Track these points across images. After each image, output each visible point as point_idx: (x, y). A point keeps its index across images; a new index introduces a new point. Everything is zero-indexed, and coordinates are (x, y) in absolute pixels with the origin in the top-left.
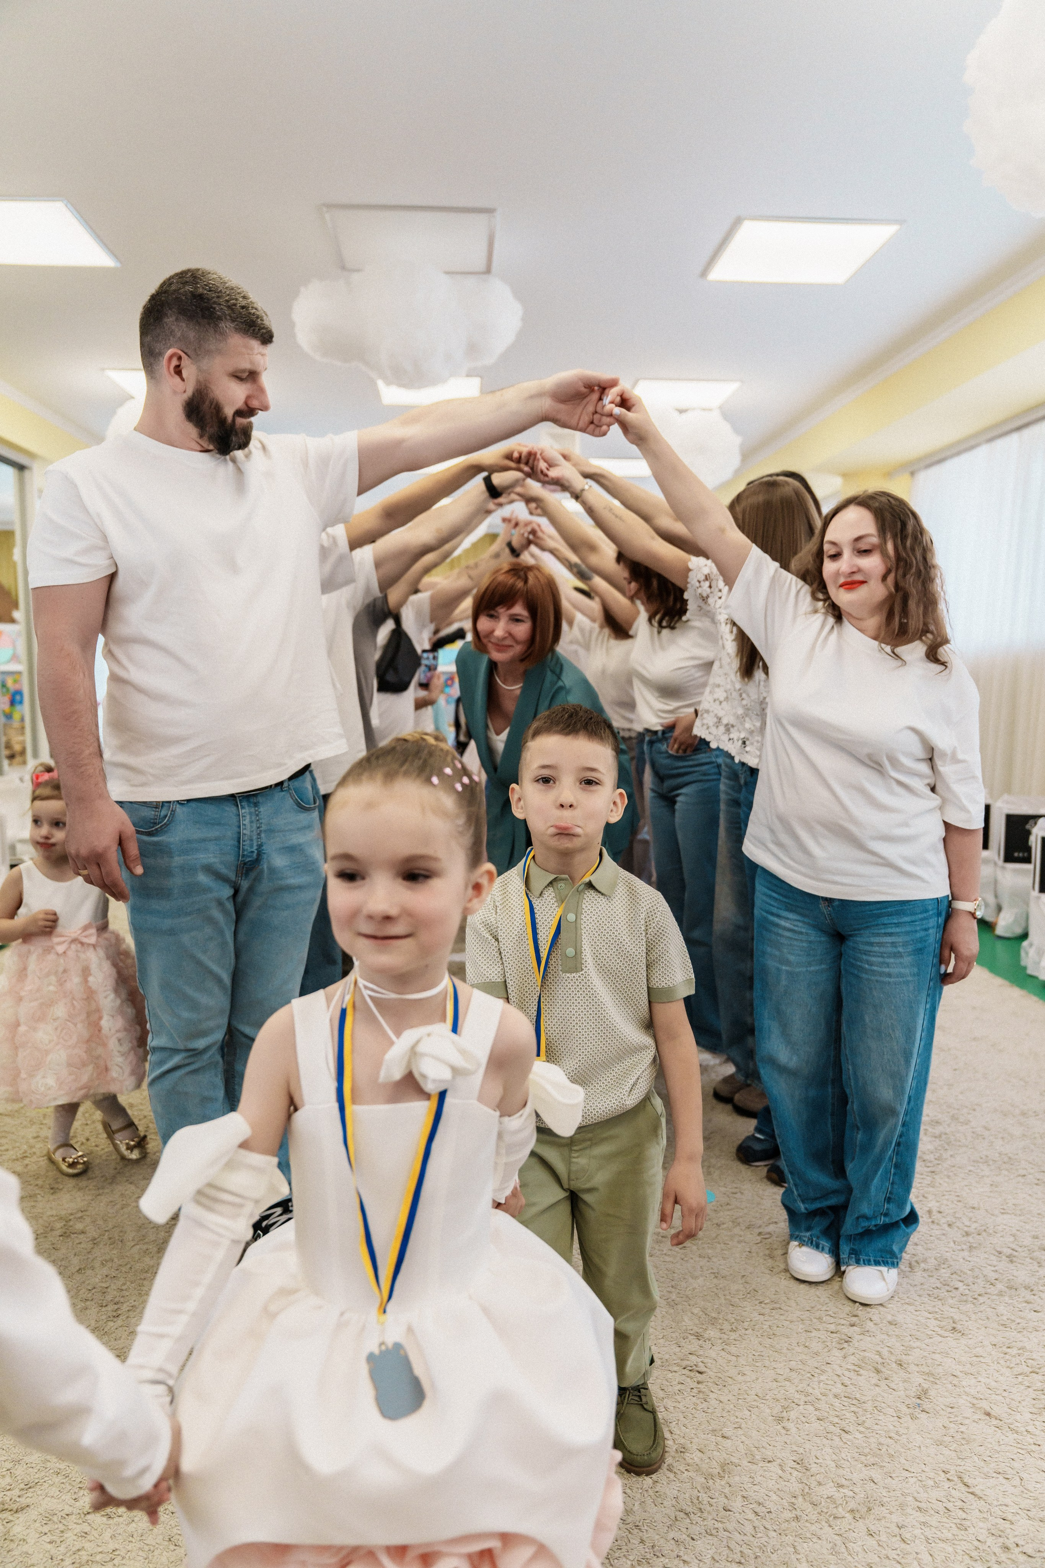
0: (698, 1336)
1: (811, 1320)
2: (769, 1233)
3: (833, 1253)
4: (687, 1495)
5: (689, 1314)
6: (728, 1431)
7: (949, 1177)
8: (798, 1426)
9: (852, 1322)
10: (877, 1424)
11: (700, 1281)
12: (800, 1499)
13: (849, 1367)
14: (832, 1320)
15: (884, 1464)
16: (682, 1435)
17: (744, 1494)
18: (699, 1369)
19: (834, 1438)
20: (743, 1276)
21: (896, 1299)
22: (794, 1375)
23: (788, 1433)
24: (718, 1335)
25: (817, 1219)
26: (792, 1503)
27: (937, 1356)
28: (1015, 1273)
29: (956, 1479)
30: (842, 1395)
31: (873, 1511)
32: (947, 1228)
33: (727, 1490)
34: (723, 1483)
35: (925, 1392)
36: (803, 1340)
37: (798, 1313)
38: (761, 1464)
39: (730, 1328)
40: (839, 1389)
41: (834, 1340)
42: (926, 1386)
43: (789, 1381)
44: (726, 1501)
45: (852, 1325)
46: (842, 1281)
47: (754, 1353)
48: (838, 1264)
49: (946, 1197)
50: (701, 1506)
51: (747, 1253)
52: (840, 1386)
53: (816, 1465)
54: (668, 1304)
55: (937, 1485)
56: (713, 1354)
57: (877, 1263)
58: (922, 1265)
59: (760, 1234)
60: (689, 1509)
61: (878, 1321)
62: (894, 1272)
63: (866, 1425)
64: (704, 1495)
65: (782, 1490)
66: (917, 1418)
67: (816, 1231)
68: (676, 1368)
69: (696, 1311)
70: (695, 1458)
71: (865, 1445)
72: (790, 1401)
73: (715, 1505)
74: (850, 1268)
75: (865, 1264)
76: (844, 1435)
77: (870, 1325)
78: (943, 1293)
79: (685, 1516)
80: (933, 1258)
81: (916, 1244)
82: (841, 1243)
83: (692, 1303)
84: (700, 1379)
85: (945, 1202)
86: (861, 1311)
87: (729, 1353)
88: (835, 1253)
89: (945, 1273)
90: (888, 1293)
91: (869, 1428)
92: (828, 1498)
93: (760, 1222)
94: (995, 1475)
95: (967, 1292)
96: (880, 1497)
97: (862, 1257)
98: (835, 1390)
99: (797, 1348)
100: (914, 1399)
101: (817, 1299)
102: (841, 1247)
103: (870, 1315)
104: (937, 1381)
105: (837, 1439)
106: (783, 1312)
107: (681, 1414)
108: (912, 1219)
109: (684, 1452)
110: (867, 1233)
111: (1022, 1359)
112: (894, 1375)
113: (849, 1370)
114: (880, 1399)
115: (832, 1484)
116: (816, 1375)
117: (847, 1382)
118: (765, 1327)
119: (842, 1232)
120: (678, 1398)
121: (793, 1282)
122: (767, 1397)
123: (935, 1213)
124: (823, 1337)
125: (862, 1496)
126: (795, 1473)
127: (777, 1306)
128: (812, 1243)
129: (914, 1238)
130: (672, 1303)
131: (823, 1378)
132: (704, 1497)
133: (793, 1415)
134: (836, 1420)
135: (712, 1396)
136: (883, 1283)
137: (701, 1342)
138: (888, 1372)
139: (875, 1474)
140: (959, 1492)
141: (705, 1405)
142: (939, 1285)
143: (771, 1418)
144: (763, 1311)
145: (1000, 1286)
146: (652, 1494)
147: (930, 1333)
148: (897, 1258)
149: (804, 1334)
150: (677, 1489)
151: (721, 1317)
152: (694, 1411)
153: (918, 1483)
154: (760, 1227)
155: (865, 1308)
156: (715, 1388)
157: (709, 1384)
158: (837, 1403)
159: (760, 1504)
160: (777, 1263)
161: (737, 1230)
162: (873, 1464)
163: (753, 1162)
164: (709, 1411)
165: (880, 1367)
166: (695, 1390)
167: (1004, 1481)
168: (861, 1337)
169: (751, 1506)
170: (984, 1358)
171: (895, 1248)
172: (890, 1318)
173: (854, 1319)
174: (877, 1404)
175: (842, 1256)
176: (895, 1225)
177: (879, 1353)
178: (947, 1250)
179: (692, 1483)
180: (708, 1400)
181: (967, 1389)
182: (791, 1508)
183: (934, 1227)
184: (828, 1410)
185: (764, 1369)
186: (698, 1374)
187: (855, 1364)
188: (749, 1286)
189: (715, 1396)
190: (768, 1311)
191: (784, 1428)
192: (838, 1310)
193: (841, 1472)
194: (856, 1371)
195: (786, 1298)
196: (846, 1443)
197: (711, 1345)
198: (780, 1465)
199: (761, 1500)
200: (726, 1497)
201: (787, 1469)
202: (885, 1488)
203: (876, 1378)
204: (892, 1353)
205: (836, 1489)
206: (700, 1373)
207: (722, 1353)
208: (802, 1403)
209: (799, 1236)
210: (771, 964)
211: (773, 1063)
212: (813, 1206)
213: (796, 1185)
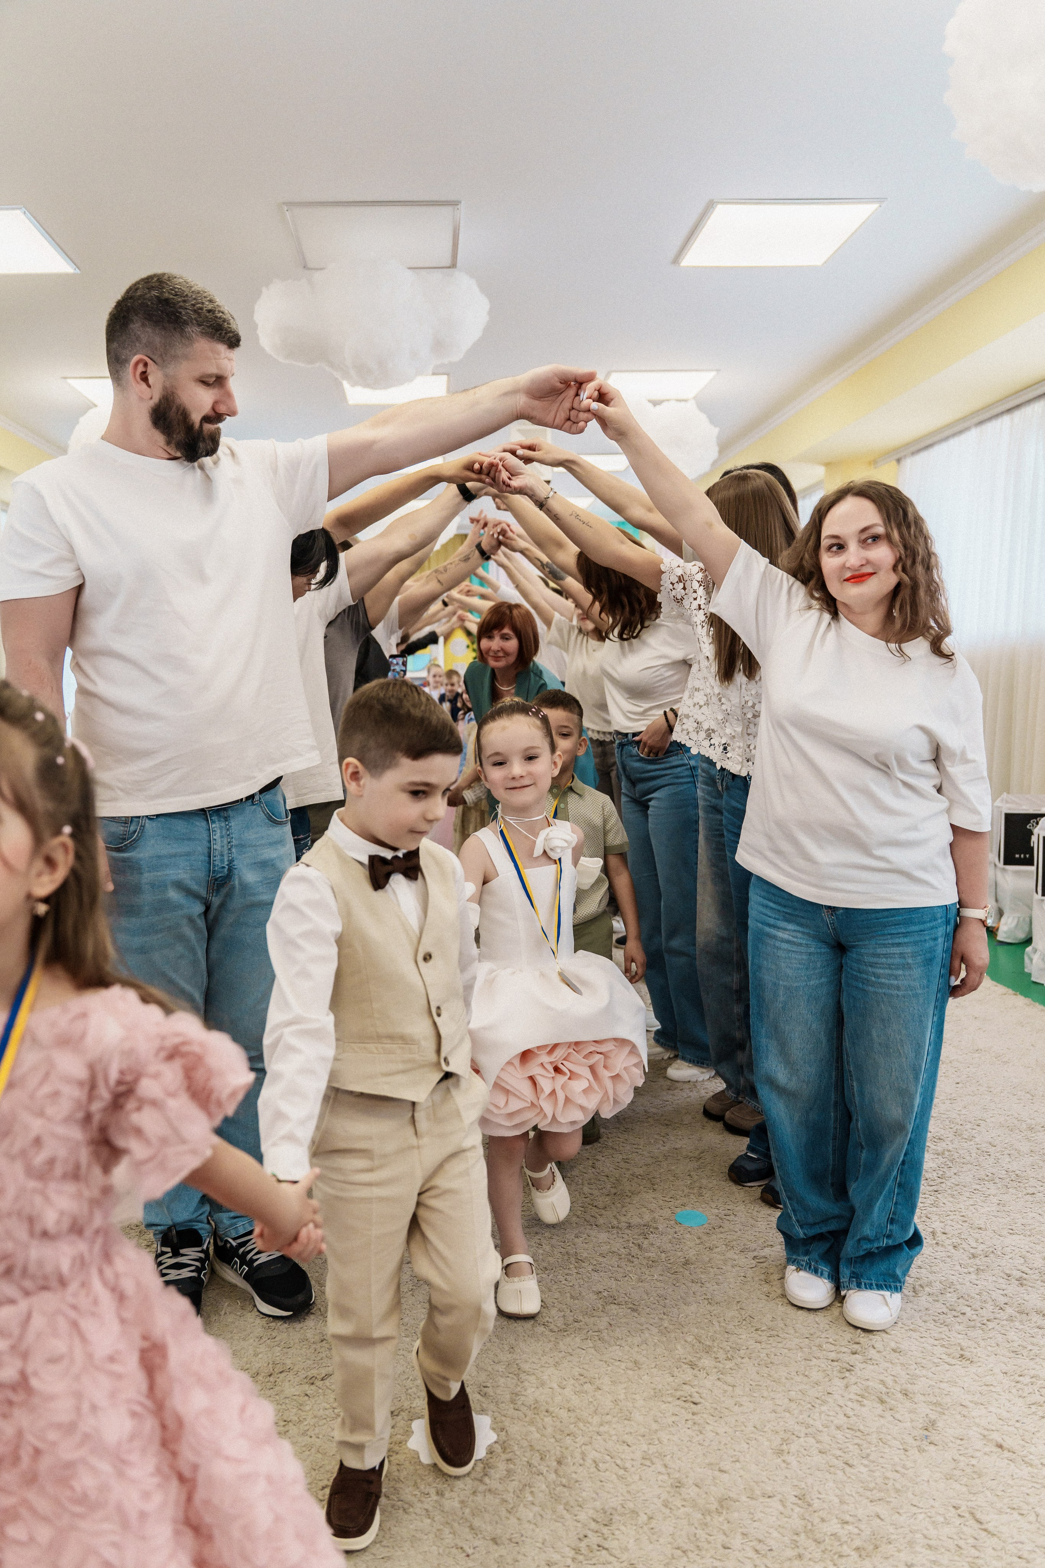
0: (692, 1366)
1: (809, 1348)
2: (764, 1257)
3: (831, 1277)
4: (683, 1532)
5: (683, 1342)
6: (726, 1465)
7: (953, 1196)
8: (799, 1459)
9: (854, 1350)
10: (880, 1457)
11: (693, 1308)
12: (803, 1536)
13: (852, 1397)
14: (833, 1348)
15: (890, 1500)
16: (677, 1468)
17: (744, 1530)
18: (695, 1400)
19: (838, 1472)
20: (738, 1302)
21: (900, 1324)
22: (793, 1405)
23: (789, 1466)
24: (713, 1363)
25: (814, 1245)
26: (793, 1540)
27: (943, 1385)
28: (1027, 1298)
29: (967, 1515)
30: (845, 1426)
31: (879, 1549)
32: (953, 1251)
33: (726, 1526)
34: (721, 1519)
35: (933, 1423)
36: (801, 1368)
37: (797, 1341)
38: (762, 1499)
39: (724, 1356)
40: (841, 1420)
41: (834, 1369)
42: (933, 1416)
43: (788, 1411)
44: (723, 1538)
45: (854, 1353)
46: (842, 1307)
47: (751, 1382)
48: (838, 1289)
49: (951, 1217)
50: (700, 1544)
51: (742, 1278)
52: (841, 1416)
53: (817, 1501)
54: (660, 1332)
55: (947, 1522)
56: (708, 1383)
57: (879, 1287)
58: (927, 1289)
59: (755, 1258)
60: (685, 1547)
61: (881, 1348)
62: (897, 1296)
63: (871, 1458)
64: (701, 1532)
65: (782, 1527)
66: (924, 1450)
67: (815, 1255)
68: (670, 1399)
69: (689, 1338)
70: (692, 1494)
71: (870, 1479)
72: (789, 1433)
73: (712, 1542)
74: (851, 1292)
75: (865, 1288)
76: (847, 1469)
77: (871, 1353)
78: (949, 1319)
80: (938, 1282)
81: (920, 1267)
82: (841, 1266)
83: (685, 1330)
84: (695, 1411)
85: (949, 1222)
86: (863, 1338)
87: (724, 1383)
88: (834, 1277)
89: (951, 1298)
90: (890, 1318)
91: (874, 1462)
92: (831, 1535)
93: (754, 1246)
94: (1008, 1510)
95: (975, 1317)
96: (886, 1534)
97: (863, 1281)
98: (836, 1422)
99: (795, 1377)
100: (921, 1431)
101: (815, 1326)
102: (840, 1271)
103: (873, 1342)
104: (946, 1412)
105: (840, 1473)
106: (779, 1340)
107: (674, 1447)
108: (916, 1241)
110: (869, 1256)
111: (1036, 1388)
112: (899, 1405)
113: (850, 1399)
114: (884, 1430)
115: (835, 1521)
116: (817, 1406)
117: (851, 1413)
118: (763, 1355)
119: (842, 1254)
120: (672, 1429)
121: (790, 1308)
122: (765, 1430)
123: (939, 1234)
124: (823, 1365)
125: (868, 1533)
126: (797, 1509)
127: (775, 1333)
128: (810, 1267)
129: (918, 1261)
130: (664, 1331)
131: (824, 1408)
132: (701, 1534)
133: (794, 1448)
134: (839, 1453)
135: (708, 1428)
136: (885, 1308)
137: (696, 1371)
138: (893, 1402)
139: (880, 1509)
140: (971, 1529)
141: (701, 1437)
142: (945, 1310)
143: (770, 1451)
144: (759, 1339)
145: (1009, 1310)
147: (936, 1360)
148: (900, 1282)
149: (803, 1363)
151: (715, 1345)
152: (688, 1444)
153: (928, 1519)
154: (755, 1250)
155: (866, 1335)
156: (711, 1420)
157: (705, 1416)
158: (839, 1435)
159: (760, 1541)
160: (774, 1288)
161: (730, 1254)
162: (878, 1500)
163: (748, 1182)
164: (705, 1443)
165: (885, 1397)
166: (690, 1422)
167: (1019, 1517)
168: (863, 1366)
169: (751, 1544)
170: (995, 1386)
171: (899, 1272)
172: (893, 1345)
173: (856, 1347)
174: (882, 1436)
175: (841, 1280)
176: (898, 1247)
177: (883, 1382)
178: (953, 1273)
179: (688, 1519)
180: (703, 1432)
181: (977, 1420)
182: (793, 1546)
183: (939, 1248)
184: (830, 1442)
185: (761, 1399)
186: (692, 1406)
187: (856, 1394)
188: (743, 1312)
189: (711, 1428)
190: (764, 1338)
191: (784, 1461)
192: (837, 1337)
193: (845, 1507)
194: (858, 1401)
195: (782, 1325)
196: (849, 1477)
197: (705, 1375)
198: (781, 1501)
199: (761, 1537)
200: (725, 1534)
201: (788, 1504)
202: (891, 1524)
203: (879, 1408)
204: (896, 1382)
205: (839, 1526)
206: (694, 1403)
207: (717, 1383)
208: (801, 1435)
209: (795, 1260)
210: (768, 979)
211: (771, 1083)
212: (812, 1232)
213: (793, 1210)
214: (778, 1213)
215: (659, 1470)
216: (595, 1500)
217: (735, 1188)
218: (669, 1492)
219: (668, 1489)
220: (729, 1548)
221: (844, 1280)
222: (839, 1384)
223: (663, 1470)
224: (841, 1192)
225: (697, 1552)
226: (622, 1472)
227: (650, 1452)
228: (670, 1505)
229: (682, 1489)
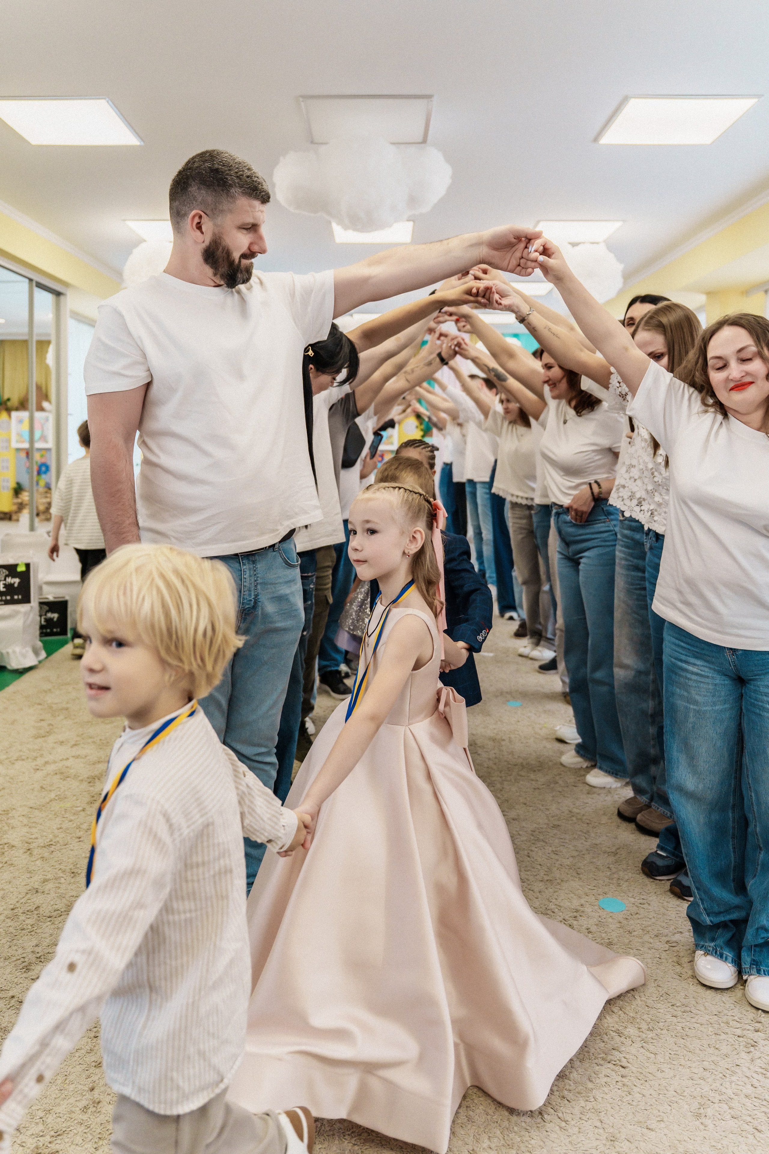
1: (719, 1024)
2: (676, 942)
3: (735, 964)
6: (652, 1123)
8: (714, 1123)
9: (757, 1028)
13: (757, 1070)
14: (739, 1025)
16: (611, 1124)
18: (623, 1064)
20: (655, 978)
22: (707, 1074)
23: (707, 1129)
24: (637, 1033)
25: (720, 931)
30: (753, 1096)
36: (713, 1042)
37: (707, 1017)
39: (647, 1027)
40: (748, 1090)
41: (742, 1044)
43: (703, 1079)
45: (757, 1031)
46: (744, 989)
47: (671, 1052)
48: (740, 973)
51: (658, 959)
52: (749, 1086)
56: (633, 1050)
59: (668, 942)
67: (720, 942)
68: (602, 1062)
72: (706, 1099)
74: (752, 977)
75: (765, 974)
76: (758, 1136)
82: (743, 954)
84: (624, 1073)
86: (763, 1017)
87: (648, 1050)
93: (667, 931)
97: (763, 968)
98: (745, 1091)
99: (709, 1049)
101: (723, 1004)
102: (742, 957)
105: (751, 1139)
106: (693, 1016)
107: (608, 1105)
109: (614, 1141)
113: (756, 1072)
116: (728, 1076)
117: (757, 1084)
118: (678, 1028)
119: (743, 944)
120: (606, 1089)
122: (685, 1094)
124: (730, 1040)
127: (688, 1009)
128: (716, 953)
131: (734, 1078)
133: (710, 1112)
134: (749, 1119)
135: (634, 1087)
137: (622, 1039)
141: (629, 1098)
143: (691, 1114)
144: (675, 1013)
149: (713, 1036)
151: (638, 1016)
152: (620, 1103)
154: (667, 935)
156: (638, 1083)
157: (632, 1078)
158: (748, 1103)
160: (685, 970)
161: (647, 936)
163: (659, 876)
164: (634, 1103)
166: (620, 1084)
173: (758, 1025)
175: (744, 966)
180: (632, 1093)
184: (741, 1109)
185: (680, 1067)
186: (621, 1069)
187: (761, 1067)
188: (660, 989)
189: (638, 1090)
190: (679, 1013)
191: (702, 1124)
192: (741, 1016)
194: (763, 1074)
195: (694, 1003)
197: (630, 1042)
206: (623, 1067)
207: (642, 1050)
208: (716, 1101)
209: (703, 946)
210: (680, 703)
211: (680, 789)
212: (717, 920)
213: (701, 899)
214: (686, 905)
215: (597, 1125)
216: (543, 1148)
217: (647, 880)
218: (605, 1145)
219: (604, 1142)
221: (746, 966)
222: (745, 1057)
223: (598, 1124)
224: (741, 888)
226: (563, 1124)
227: (588, 1108)
229: (616, 1143)
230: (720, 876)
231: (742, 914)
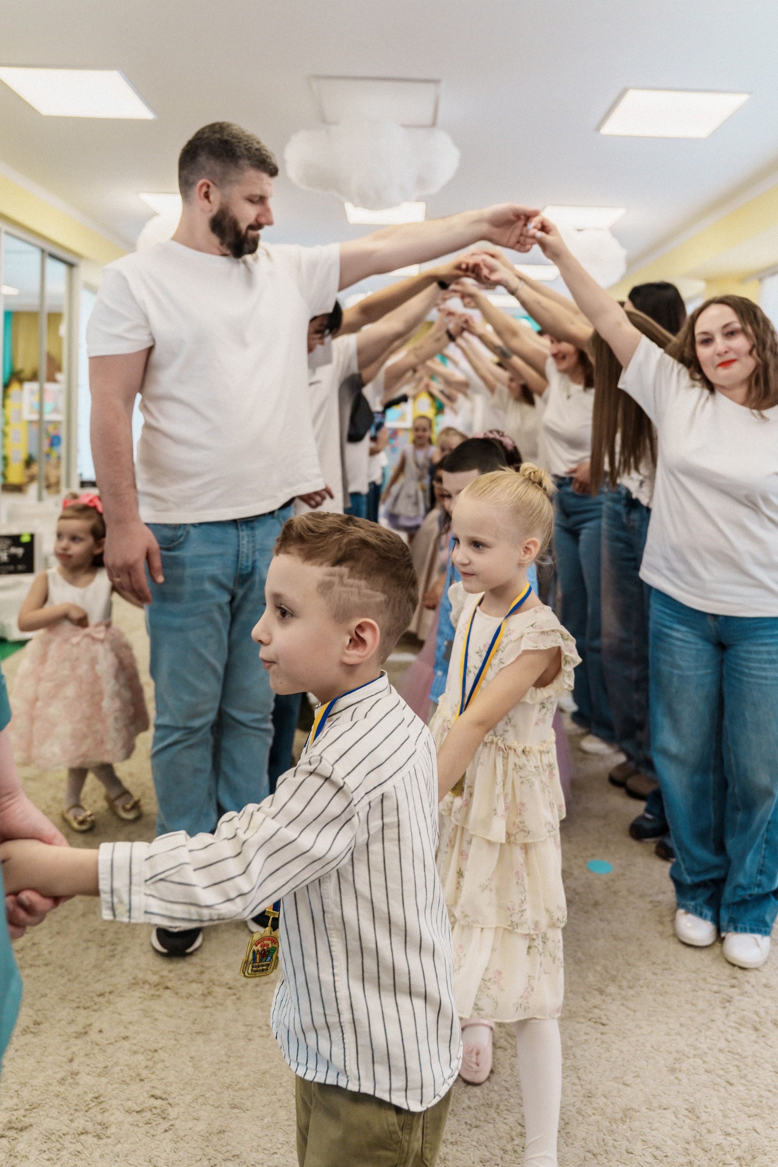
0: (601, 992)
1: (697, 981)
2: (659, 902)
3: (714, 921)
4: (594, 1137)
5: (594, 971)
6: (629, 1079)
8: (688, 1076)
9: (732, 984)
10: (757, 1078)
11: (601, 942)
12: (693, 1145)
13: (731, 1024)
14: (715, 981)
15: (765, 1116)
16: (589, 1081)
17: (644, 1138)
19: (721, 1089)
20: (638, 939)
22: (684, 1030)
23: (681, 1083)
24: (618, 991)
25: (700, 891)
26: (686, 1149)
30: (726, 1050)
31: (757, 1159)
33: (628, 1134)
34: (625, 1127)
36: (691, 998)
37: (687, 974)
38: (658, 1111)
39: (628, 985)
40: (722, 1044)
41: (717, 999)
43: (680, 1035)
44: (627, 1143)
45: (733, 986)
46: (722, 946)
47: (650, 1008)
48: (719, 930)
51: (641, 919)
52: (723, 1041)
53: (705, 1114)
56: (614, 1007)
57: (752, 931)
59: (651, 902)
60: (596, 1151)
61: (755, 984)
62: (767, 939)
63: (748, 1078)
64: (609, 1138)
65: (676, 1137)
67: (700, 901)
68: (582, 1020)
69: (599, 968)
71: (748, 1097)
72: (681, 1053)
73: (618, 1147)
74: (730, 934)
75: (742, 931)
76: (729, 1087)
77: (747, 987)
79: (592, 1157)
82: (721, 912)
83: (596, 961)
84: (603, 1031)
86: (739, 973)
87: (627, 1007)
88: (717, 921)
90: (762, 958)
91: (751, 1082)
92: (717, 1145)
93: (650, 892)
96: (763, 1146)
97: (740, 925)
98: (720, 1046)
99: (686, 1006)
101: (702, 962)
102: (721, 915)
103: (749, 979)
105: (723, 1090)
106: (672, 973)
107: (587, 1062)
110: (743, 903)
113: (730, 1027)
114: (758, 1055)
115: (719, 1132)
116: (704, 1031)
117: (730, 1038)
122: (661, 1049)
124: (708, 996)
125: (747, 1144)
126: (688, 1121)
127: (668, 967)
128: (697, 911)
131: (709, 1033)
132: (609, 1140)
133: (685, 1066)
134: (721, 1073)
135: (614, 1046)
136: (757, 949)
137: (604, 997)
138: (764, 1030)
139: (758, 1124)
141: (608, 1054)
143: (666, 1069)
144: (656, 971)
146: (564, 1135)
148: (769, 927)
149: (692, 993)
150: (586, 1130)
151: (620, 975)
152: (598, 1060)
154: (651, 895)
156: (616, 1040)
157: (612, 1036)
158: (721, 1057)
159: (657, 1148)
160: (667, 929)
161: (631, 898)
162: (756, 1115)
163: (644, 838)
164: (612, 1060)
165: (758, 1025)
166: (599, 1041)
168: (741, 997)
169: (650, 1150)
171: (768, 918)
172: (764, 981)
173: (734, 981)
174: (757, 1060)
175: (722, 924)
176: (767, 897)
177: (757, 1013)
179: (598, 1126)
180: (610, 1050)
182: (685, 1153)
184: (714, 1063)
185: (658, 1023)
186: (601, 1026)
187: (736, 1022)
188: (643, 948)
189: (617, 1046)
190: (660, 971)
191: (677, 1078)
192: (719, 972)
193: (727, 1121)
194: (737, 1028)
195: (675, 960)
196: (731, 1095)
197: (612, 1000)
198: (674, 1113)
199: (659, 1145)
200: (628, 1140)
201: (681, 1116)
202: (766, 1138)
203: (754, 1036)
204: (767, 1013)
205: (723, 1137)
206: (603, 1025)
207: (622, 1008)
208: (691, 1055)
209: (684, 905)
210: (665, 669)
211: (665, 752)
212: (698, 879)
213: (683, 860)
215: (574, 1081)
218: (582, 1101)
219: (581, 1098)
220: (632, 1153)
221: (724, 923)
222: (722, 1013)
223: (576, 1081)
224: (720, 848)
225: (605, 1155)
228: (583, 1113)
229: (593, 1099)
230: (701, 837)
231: (722, 873)
